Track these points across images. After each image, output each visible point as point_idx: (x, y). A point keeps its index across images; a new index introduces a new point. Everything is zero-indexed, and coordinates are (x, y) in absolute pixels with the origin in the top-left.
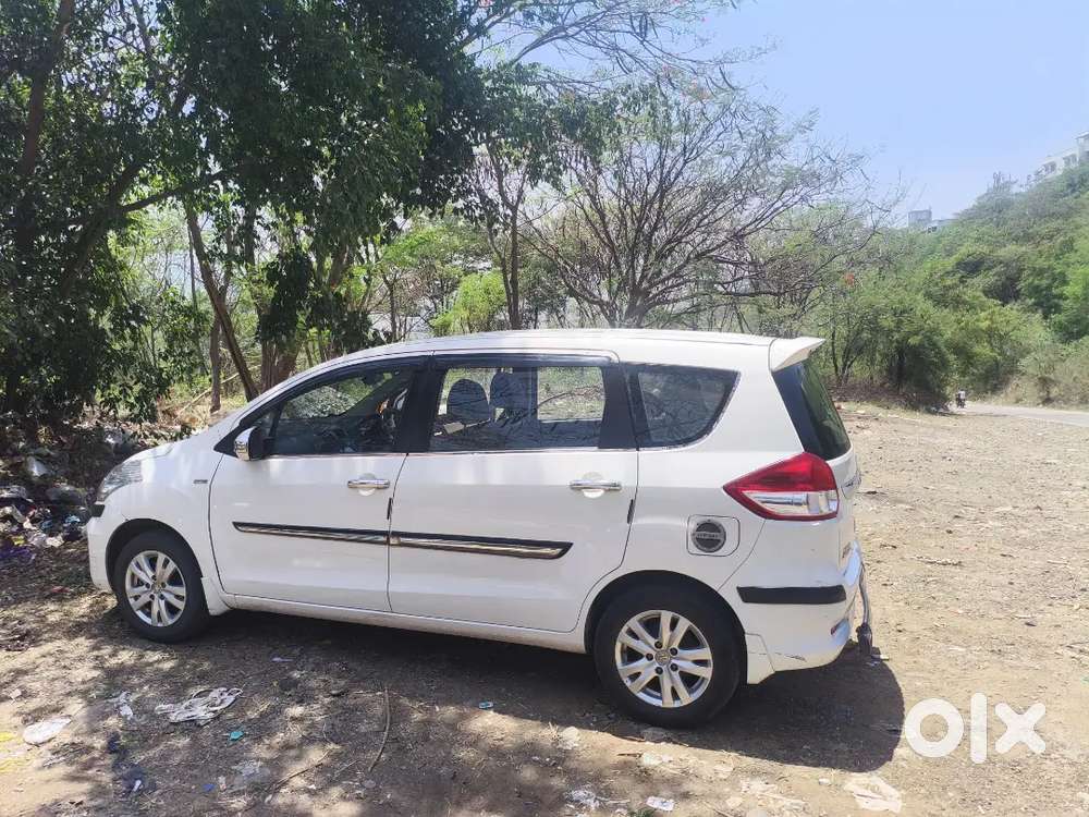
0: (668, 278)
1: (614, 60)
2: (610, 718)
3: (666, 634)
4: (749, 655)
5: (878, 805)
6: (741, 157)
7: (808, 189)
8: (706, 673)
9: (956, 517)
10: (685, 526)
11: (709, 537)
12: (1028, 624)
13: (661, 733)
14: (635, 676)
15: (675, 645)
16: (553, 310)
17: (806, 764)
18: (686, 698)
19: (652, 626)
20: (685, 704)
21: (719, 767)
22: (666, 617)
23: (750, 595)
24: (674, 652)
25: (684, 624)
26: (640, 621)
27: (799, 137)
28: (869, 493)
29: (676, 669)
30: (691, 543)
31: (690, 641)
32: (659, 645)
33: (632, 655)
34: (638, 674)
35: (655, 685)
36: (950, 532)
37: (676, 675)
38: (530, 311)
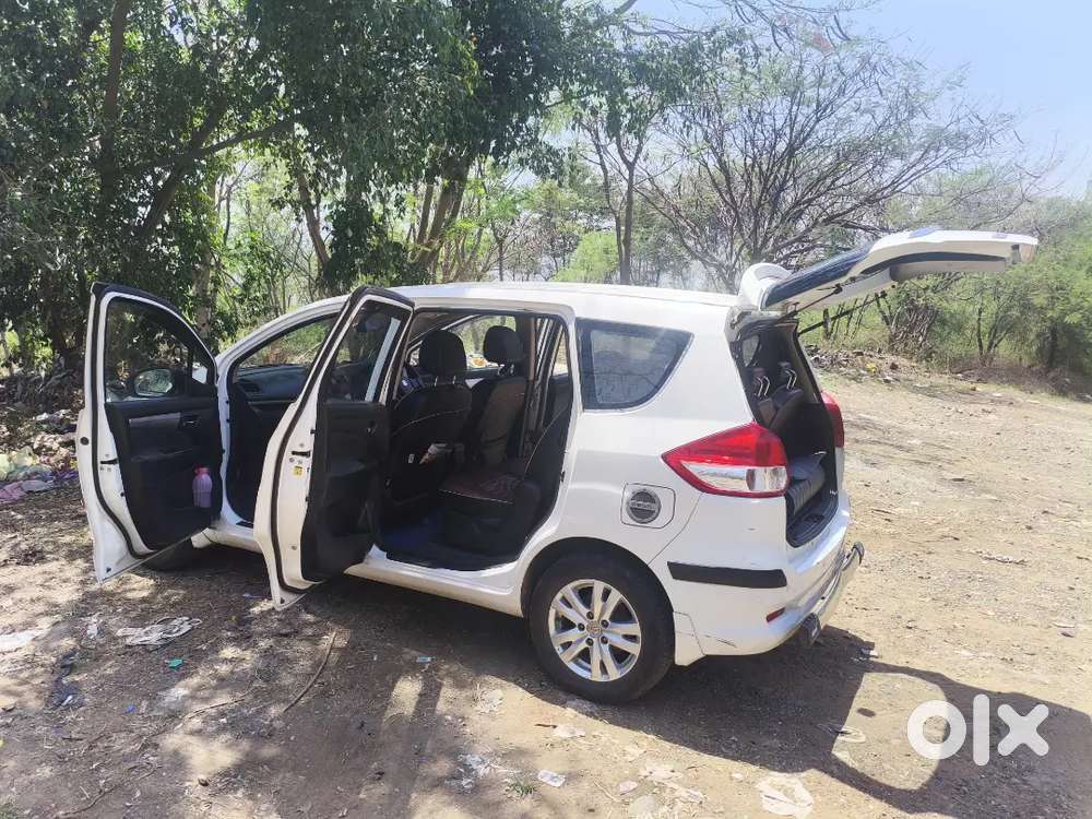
0: (792, 243)
1: (733, 8)
2: (541, 685)
3: (598, 604)
4: (677, 634)
5: (784, 808)
6: (880, 115)
7: (951, 151)
8: (634, 649)
9: (1045, 512)
10: (621, 494)
11: (643, 507)
12: (1064, 634)
13: (587, 706)
14: (567, 645)
15: (606, 617)
16: (677, 272)
17: (726, 757)
18: (615, 674)
19: (585, 595)
20: (611, 679)
21: (630, 749)
22: (599, 587)
23: (680, 571)
24: (605, 624)
25: (616, 596)
26: (574, 589)
27: (947, 94)
28: (955, 480)
29: (606, 642)
30: (625, 514)
31: (621, 615)
32: (590, 616)
33: (566, 624)
34: (569, 644)
35: (585, 655)
36: (1030, 528)
37: (606, 647)
38: (653, 273)
